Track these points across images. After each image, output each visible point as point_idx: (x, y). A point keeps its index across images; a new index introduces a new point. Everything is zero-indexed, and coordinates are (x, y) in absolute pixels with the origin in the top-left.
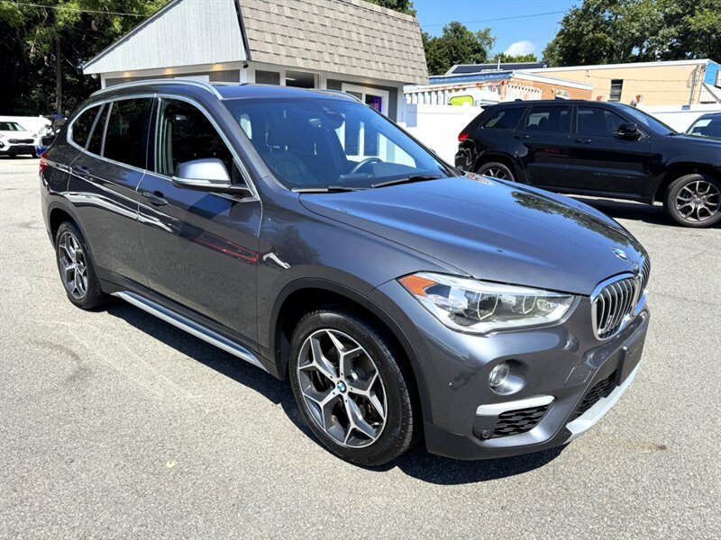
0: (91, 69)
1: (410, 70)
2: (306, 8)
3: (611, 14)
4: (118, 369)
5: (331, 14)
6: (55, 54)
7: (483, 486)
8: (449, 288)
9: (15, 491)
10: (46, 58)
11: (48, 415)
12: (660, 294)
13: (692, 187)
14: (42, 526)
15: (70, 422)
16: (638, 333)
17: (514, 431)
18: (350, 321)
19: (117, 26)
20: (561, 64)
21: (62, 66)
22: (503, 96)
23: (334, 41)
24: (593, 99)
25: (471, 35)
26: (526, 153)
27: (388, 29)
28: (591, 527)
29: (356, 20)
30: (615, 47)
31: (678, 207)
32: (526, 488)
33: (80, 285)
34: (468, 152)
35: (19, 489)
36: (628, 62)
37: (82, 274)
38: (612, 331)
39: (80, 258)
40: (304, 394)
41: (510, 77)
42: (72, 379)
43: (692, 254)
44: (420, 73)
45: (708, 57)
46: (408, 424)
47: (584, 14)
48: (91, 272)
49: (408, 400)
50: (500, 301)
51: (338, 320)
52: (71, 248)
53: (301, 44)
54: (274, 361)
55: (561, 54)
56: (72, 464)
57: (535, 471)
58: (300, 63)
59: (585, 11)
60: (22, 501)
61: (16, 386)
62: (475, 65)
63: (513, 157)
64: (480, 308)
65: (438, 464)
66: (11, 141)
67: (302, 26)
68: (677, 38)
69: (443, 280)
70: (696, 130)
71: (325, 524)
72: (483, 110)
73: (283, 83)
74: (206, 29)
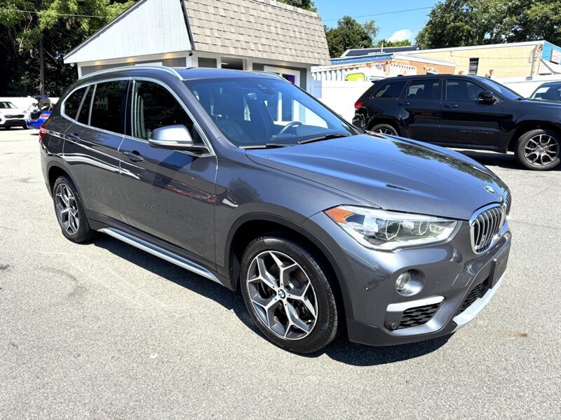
0: (70, 59)
1: (316, 55)
2: (235, 8)
3: (468, 8)
4: (107, 287)
5: (255, 13)
6: (38, 49)
7: (391, 366)
8: (364, 216)
9: (38, 378)
10: (31, 51)
11: (57, 322)
12: (516, 221)
13: (537, 139)
14: (62, 403)
15: (74, 327)
16: (504, 248)
17: (415, 323)
18: (288, 244)
19: (85, 26)
20: (430, 47)
21: (44, 58)
22: (387, 72)
23: (258, 34)
24: (456, 73)
25: (359, 26)
26: (407, 116)
27: (298, 23)
28: (474, 394)
29: (274, 17)
30: (471, 33)
31: (526, 155)
32: (423, 367)
33: (73, 224)
34: (362, 116)
35: (41, 377)
36: (482, 44)
37: (74, 216)
38: (485, 247)
39: (73, 203)
40: (252, 301)
41: (391, 58)
42: (72, 295)
43: (538, 190)
44: (323, 56)
45: (544, 39)
46: (334, 320)
47: (446, 8)
48: (82, 214)
49: (334, 302)
50: (401, 226)
51: (278, 243)
52: (65, 196)
53: (233, 37)
54: (228, 277)
55: (430, 39)
56: (79, 357)
57: (429, 354)
58: (232, 51)
59: (448, 6)
60: (44, 386)
61: (30, 301)
62: (363, 49)
63: (398, 120)
64: (388, 232)
65: (355, 351)
66: (6, 117)
67: (233, 22)
68: (519, 25)
69: (359, 211)
70: (538, 95)
71: (275, 397)
72: (373, 84)
73: (219, 66)
74: (160, 26)
